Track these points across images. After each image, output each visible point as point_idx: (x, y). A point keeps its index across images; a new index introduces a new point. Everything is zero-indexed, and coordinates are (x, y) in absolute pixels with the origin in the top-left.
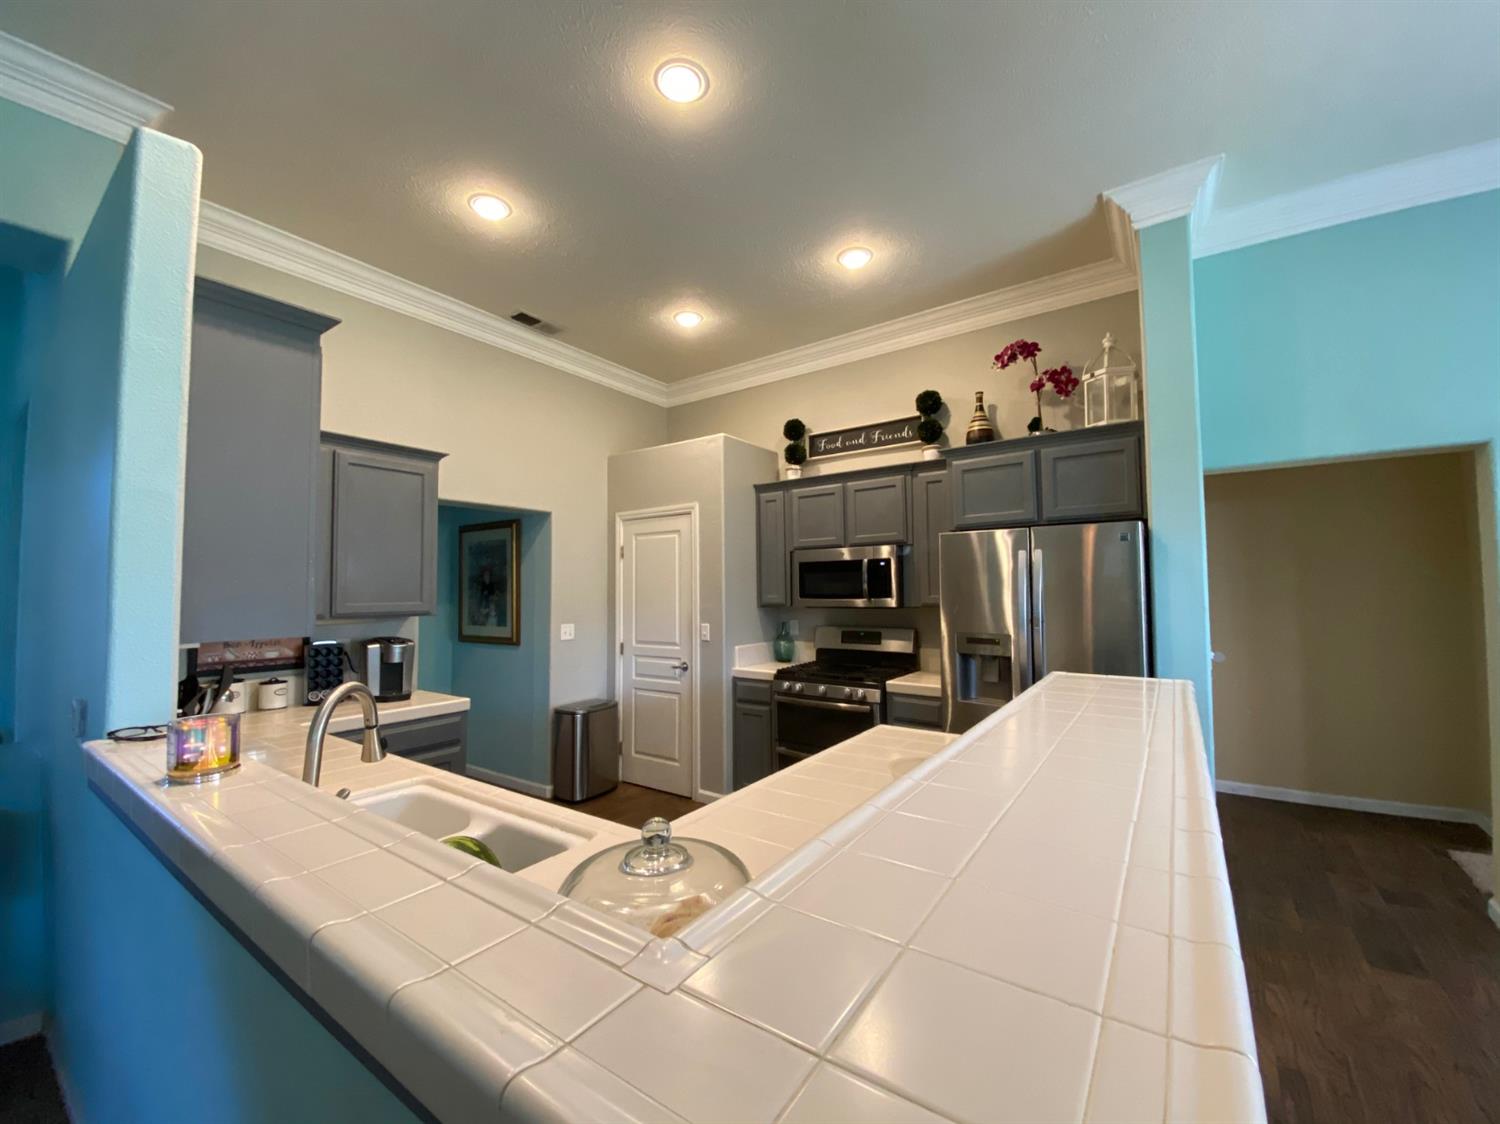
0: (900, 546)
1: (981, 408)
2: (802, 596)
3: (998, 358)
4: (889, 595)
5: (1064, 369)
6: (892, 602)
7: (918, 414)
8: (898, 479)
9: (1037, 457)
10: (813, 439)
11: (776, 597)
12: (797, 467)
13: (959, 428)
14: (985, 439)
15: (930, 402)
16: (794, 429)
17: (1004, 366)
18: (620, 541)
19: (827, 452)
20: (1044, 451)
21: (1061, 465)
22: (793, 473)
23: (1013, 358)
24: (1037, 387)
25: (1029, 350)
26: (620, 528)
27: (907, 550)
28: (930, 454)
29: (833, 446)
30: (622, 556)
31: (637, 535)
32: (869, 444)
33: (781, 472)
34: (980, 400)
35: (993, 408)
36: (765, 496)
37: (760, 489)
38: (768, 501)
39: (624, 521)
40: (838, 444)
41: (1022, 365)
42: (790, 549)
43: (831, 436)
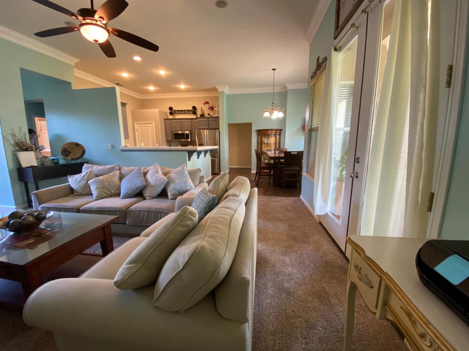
0: (191, 131)
1: (202, 110)
2: (175, 139)
3: (204, 103)
4: (189, 139)
5: (212, 107)
6: (189, 140)
7: (192, 109)
8: (190, 120)
9: (208, 120)
10: (174, 111)
11: (170, 139)
12: (172, 116)
13: (199, 113)
14: (202, 116)
15: (194, 108)
16: (171, 109)
17: (205, 105)
18: (136, 128)
19: (177, 113)
20: (209, 119)
21: (211, 121)
22: (171, 117)
23: (206, 104)
24: (209, 109)
25: (208, 103)
26: (136, 125)
27: (191, 132)
28: (194, 117)
29: (178, 112)
30: (137, 131)
31: (140, 127)
32: (185, 113)
33: (168, 116)
34: (202, 109)
35: (204, 110)
36: (166, 121)
37: (165, 119)
38: (167, 122)
39: (137, 124)
40: (179, 112)
41: (207, 105)
42: (172, 131)
43: (178, 111)
